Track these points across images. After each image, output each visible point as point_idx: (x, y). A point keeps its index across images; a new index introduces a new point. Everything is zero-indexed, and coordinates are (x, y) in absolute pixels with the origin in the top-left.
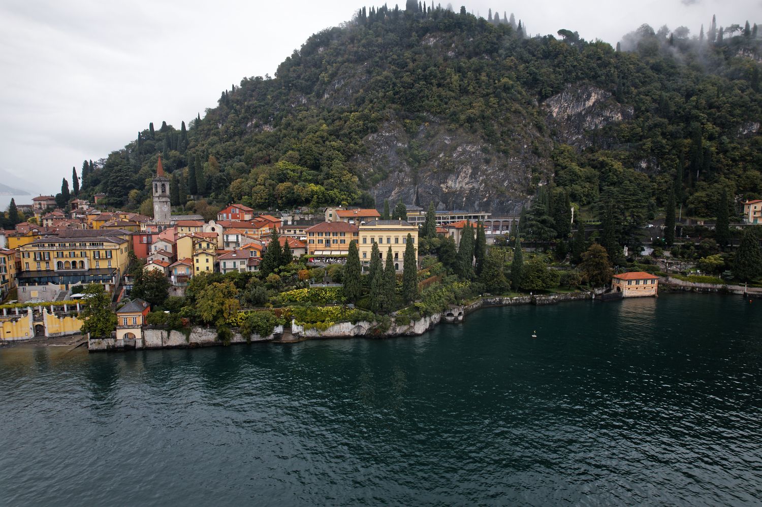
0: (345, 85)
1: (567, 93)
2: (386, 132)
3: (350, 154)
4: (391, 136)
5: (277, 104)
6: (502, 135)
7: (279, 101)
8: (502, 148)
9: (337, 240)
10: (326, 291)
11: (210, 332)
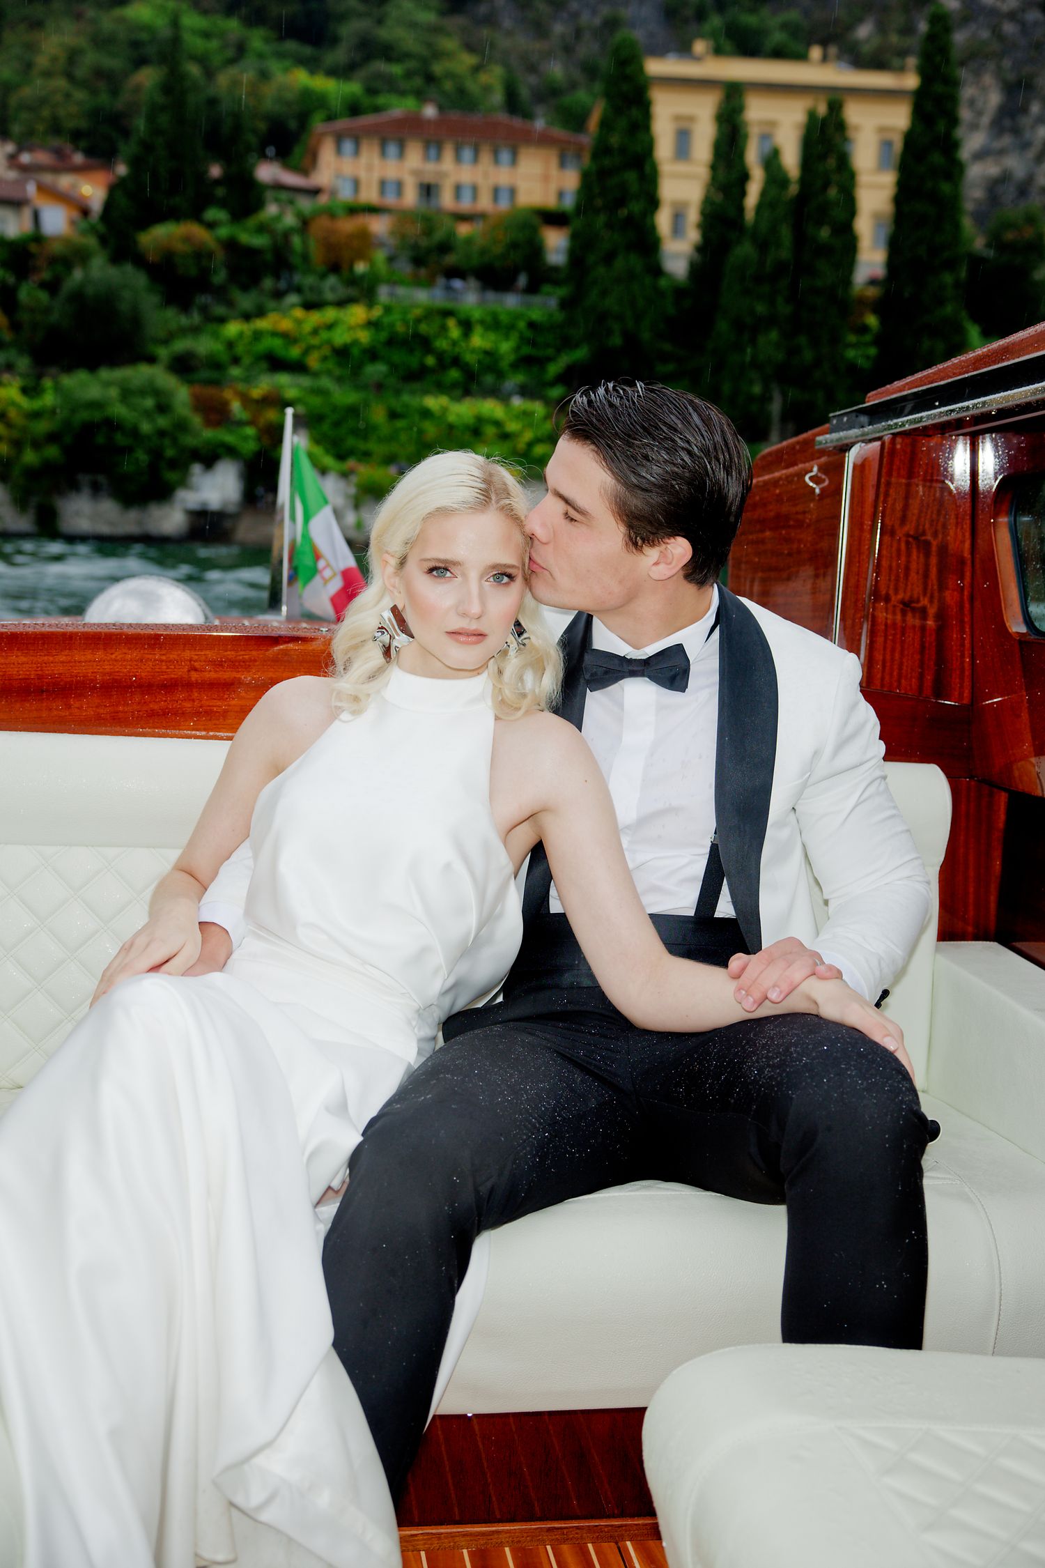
9: (475, 190)
10: (467, 326)
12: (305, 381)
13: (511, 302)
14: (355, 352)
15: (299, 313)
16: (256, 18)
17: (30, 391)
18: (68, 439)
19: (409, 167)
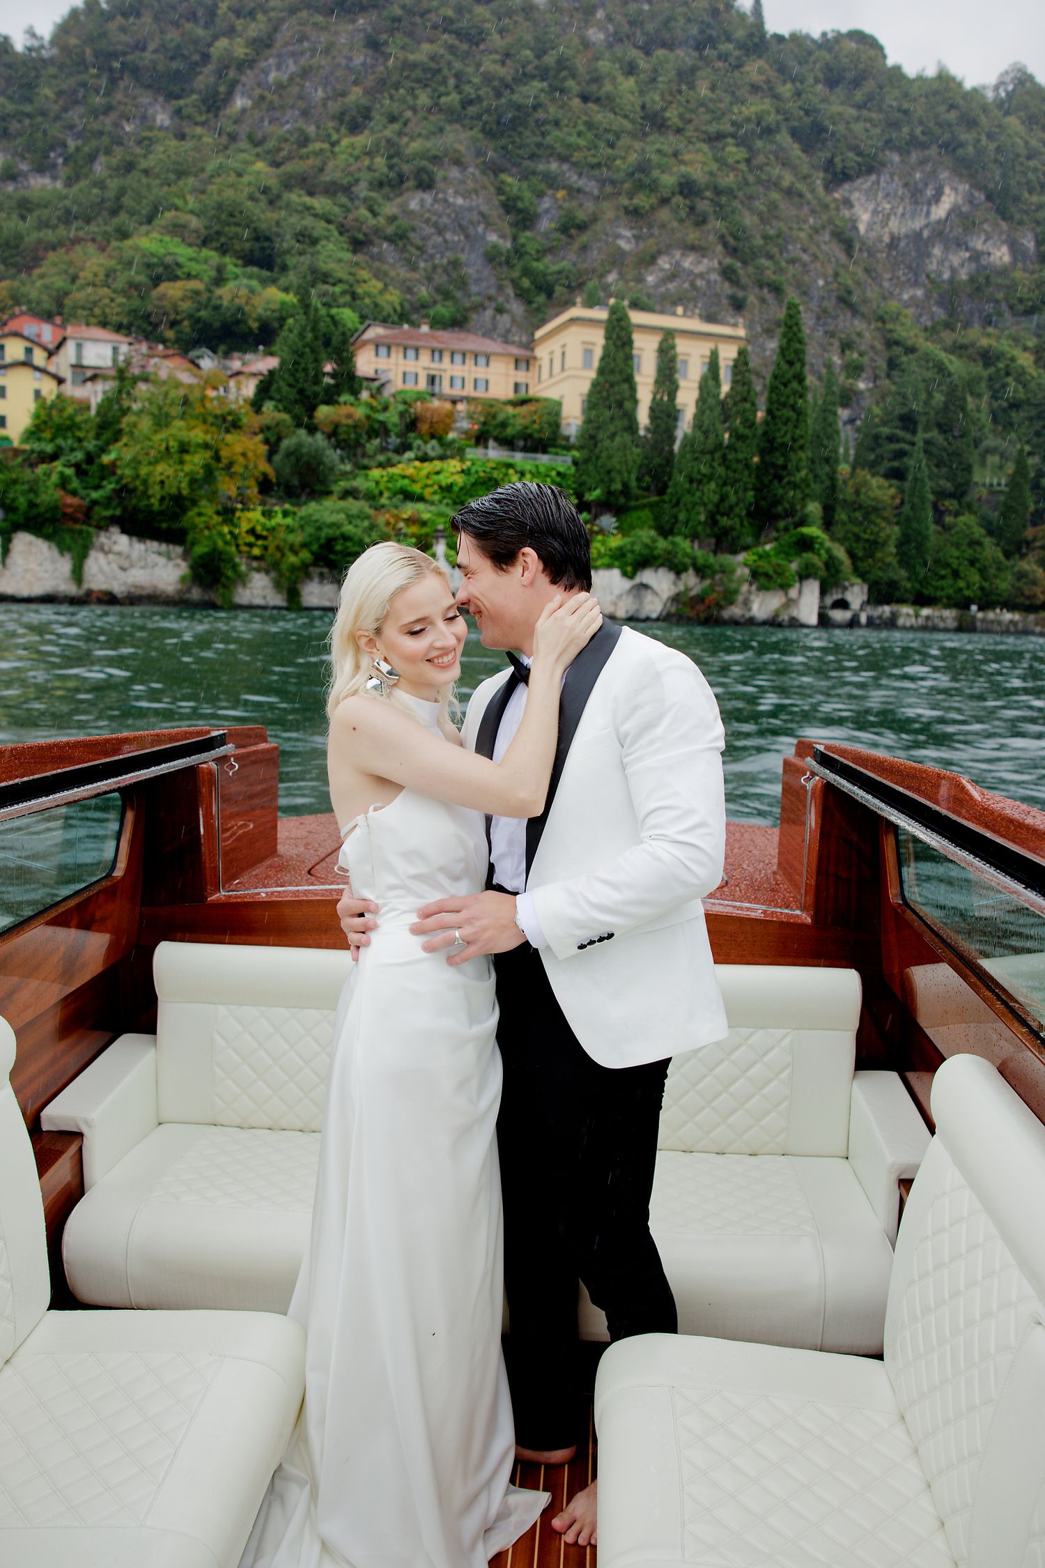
0: (305, 73)
1: (892, 176)
2: (456, 192)
3: (361, 237)
4: (470, 209)
5: (75, 115)
6: (766, 244)
7: (81, 109)
8: (770, 275)
9: (463, 379)
10: (522, 474)
11: (160, 554)
12: (433, 508)
13: (544, 459)
14: (456, 489)
15: (417, 463)
16: (223, 250)
17: (268, 514)
18: (315, 547)
19: (422, 365)
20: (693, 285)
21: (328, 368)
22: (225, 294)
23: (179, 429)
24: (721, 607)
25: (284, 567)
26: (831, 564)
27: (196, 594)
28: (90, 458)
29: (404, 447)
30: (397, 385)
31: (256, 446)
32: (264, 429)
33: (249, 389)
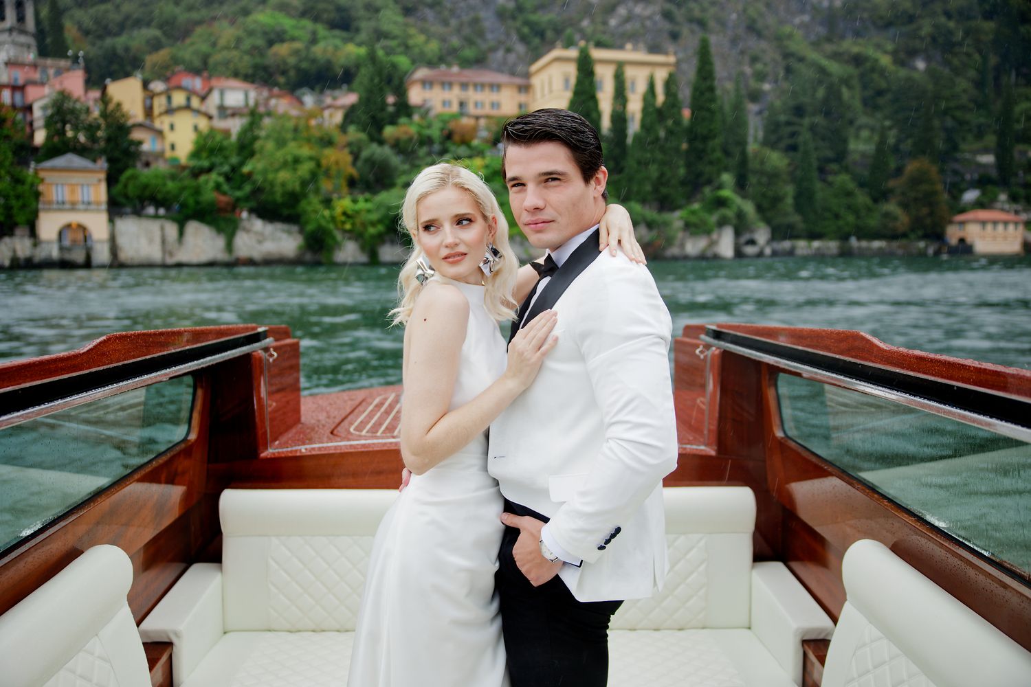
3: (409, 5)
8: (697, 13)
9: (483, 104)
11: (283, 231)
16: (316, 19)
17: (355, 201)
18: (387, 222)
19: (455, 94)
20: (643, 26)
21: (391, 99)
22: (318, 50)
23: (293, 148)
24: (664, 249)
25: (367, 235)
26: (740, 215)
27: (308, 257)
28: (234, 169)
29: (443, 152)
30: (437, 108)
31: (345, 157)
32: (349, 144)
33: (338, 117)
